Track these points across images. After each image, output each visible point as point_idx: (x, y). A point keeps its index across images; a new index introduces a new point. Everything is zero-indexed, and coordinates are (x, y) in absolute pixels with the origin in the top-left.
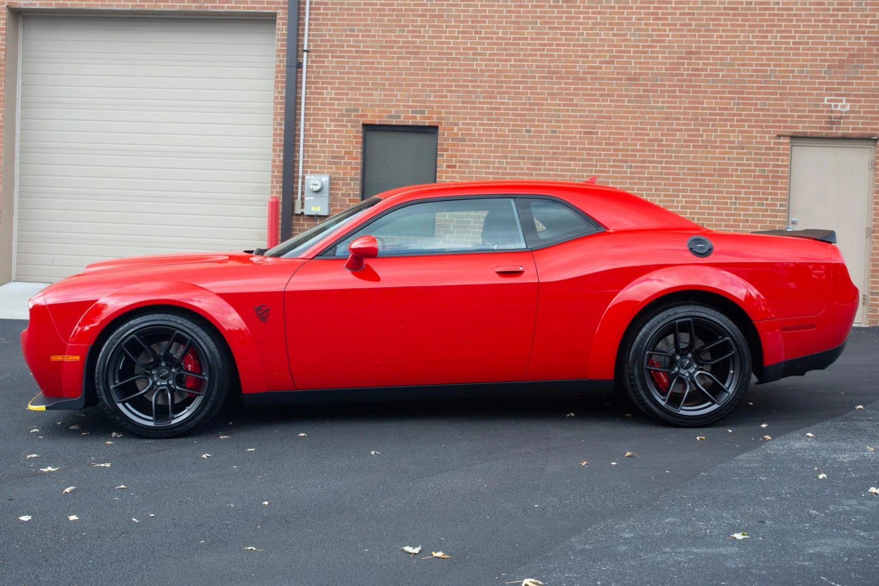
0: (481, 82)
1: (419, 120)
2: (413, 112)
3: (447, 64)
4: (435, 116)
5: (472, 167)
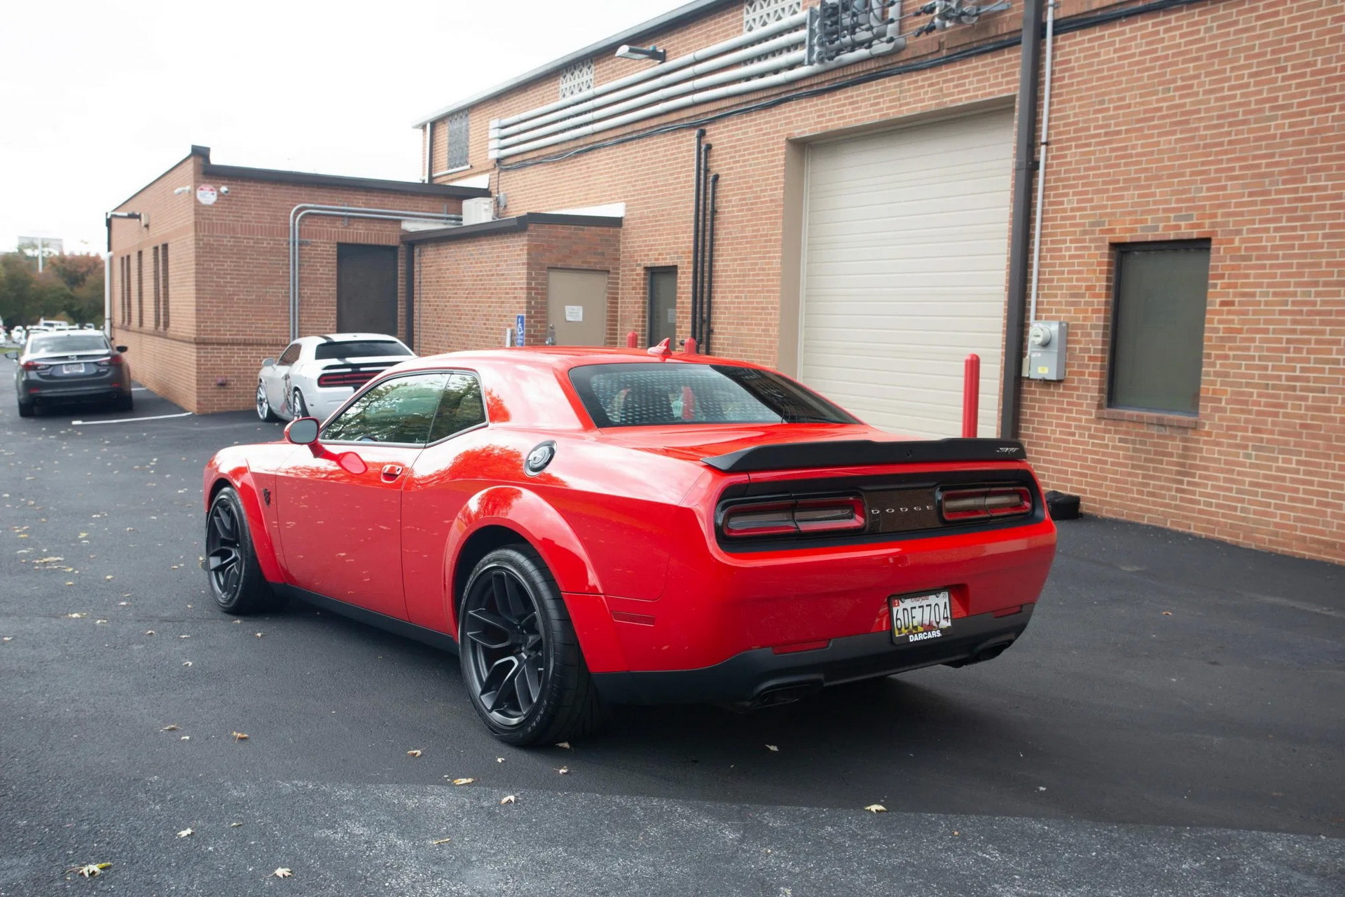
0: (1282, 155)
1: (1186, 231)
2: (1176, 218)
3: (1229, 133)
4: (1207, 222)
5: (1259, 303)
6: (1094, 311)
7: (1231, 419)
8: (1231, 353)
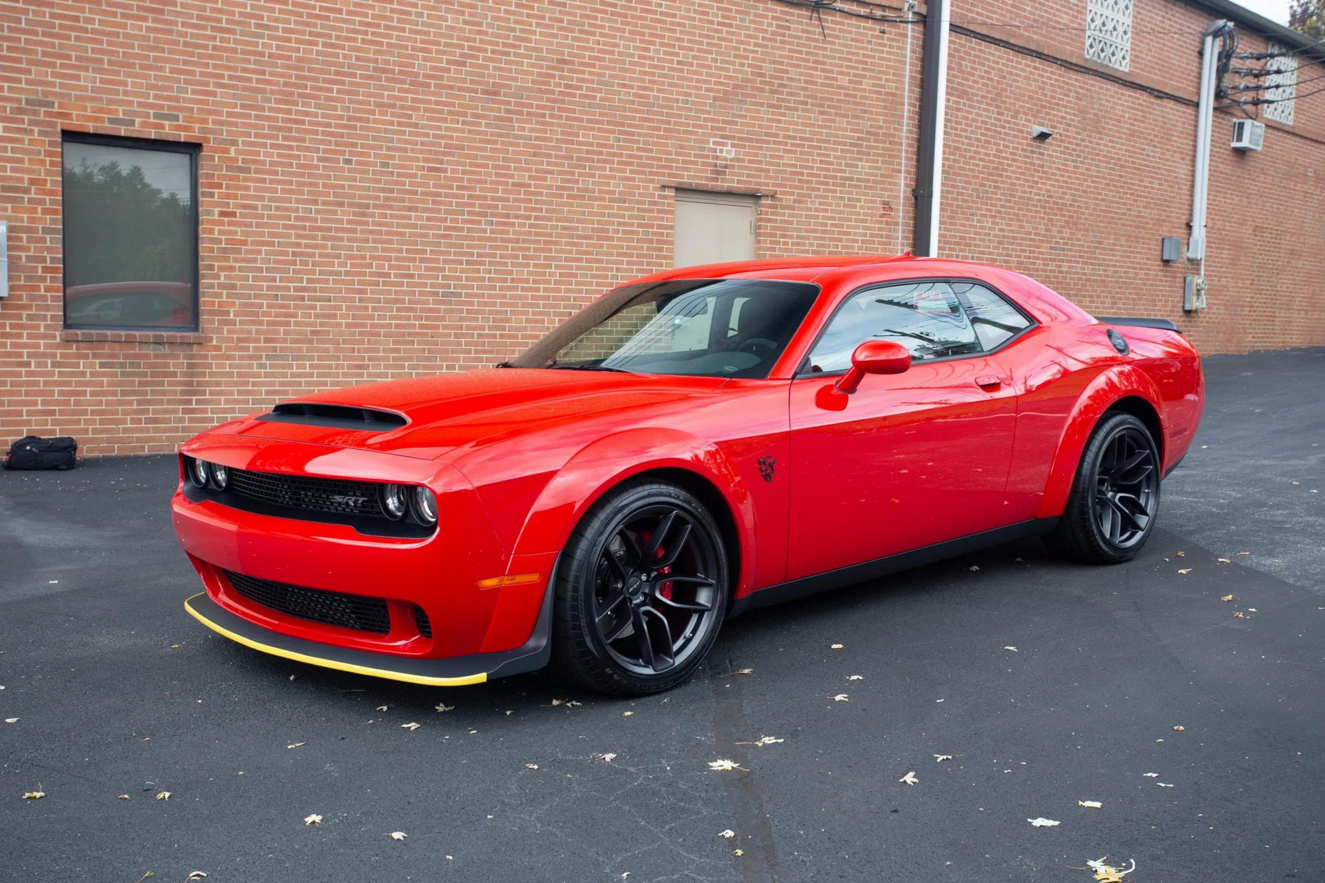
0: (272, 74)
1: (169, 132)
2: (157, 116)
3: (214, 38)
4: (197, 126)
5: (262, 216)
6: (45, 211)
7: (242, 332)
8: (237, 265)
